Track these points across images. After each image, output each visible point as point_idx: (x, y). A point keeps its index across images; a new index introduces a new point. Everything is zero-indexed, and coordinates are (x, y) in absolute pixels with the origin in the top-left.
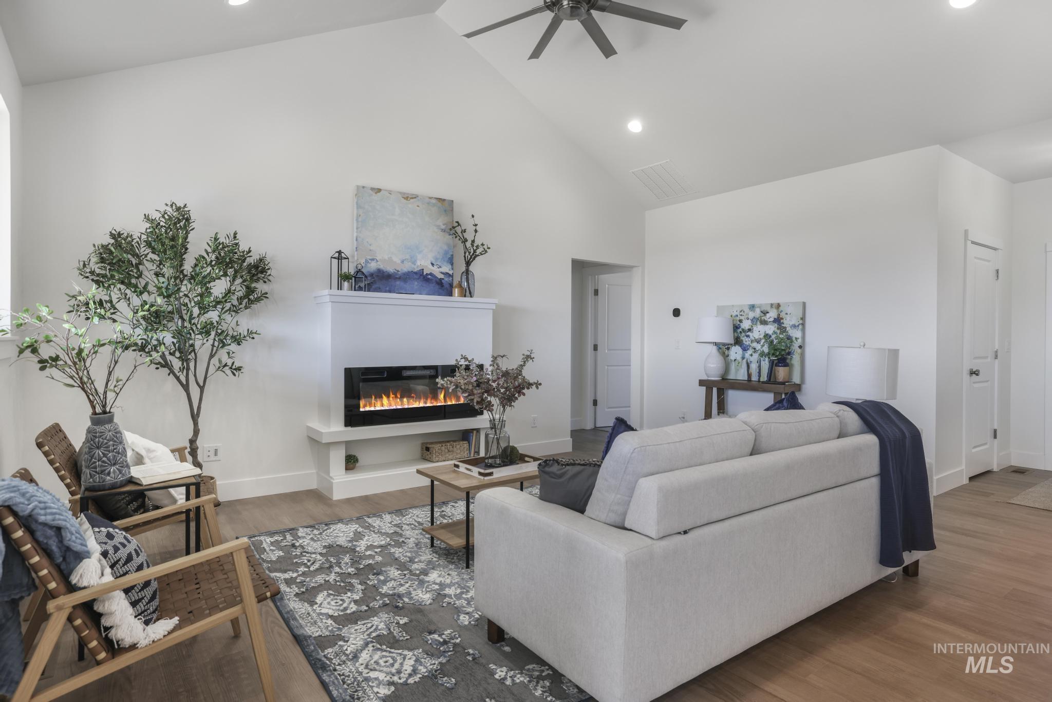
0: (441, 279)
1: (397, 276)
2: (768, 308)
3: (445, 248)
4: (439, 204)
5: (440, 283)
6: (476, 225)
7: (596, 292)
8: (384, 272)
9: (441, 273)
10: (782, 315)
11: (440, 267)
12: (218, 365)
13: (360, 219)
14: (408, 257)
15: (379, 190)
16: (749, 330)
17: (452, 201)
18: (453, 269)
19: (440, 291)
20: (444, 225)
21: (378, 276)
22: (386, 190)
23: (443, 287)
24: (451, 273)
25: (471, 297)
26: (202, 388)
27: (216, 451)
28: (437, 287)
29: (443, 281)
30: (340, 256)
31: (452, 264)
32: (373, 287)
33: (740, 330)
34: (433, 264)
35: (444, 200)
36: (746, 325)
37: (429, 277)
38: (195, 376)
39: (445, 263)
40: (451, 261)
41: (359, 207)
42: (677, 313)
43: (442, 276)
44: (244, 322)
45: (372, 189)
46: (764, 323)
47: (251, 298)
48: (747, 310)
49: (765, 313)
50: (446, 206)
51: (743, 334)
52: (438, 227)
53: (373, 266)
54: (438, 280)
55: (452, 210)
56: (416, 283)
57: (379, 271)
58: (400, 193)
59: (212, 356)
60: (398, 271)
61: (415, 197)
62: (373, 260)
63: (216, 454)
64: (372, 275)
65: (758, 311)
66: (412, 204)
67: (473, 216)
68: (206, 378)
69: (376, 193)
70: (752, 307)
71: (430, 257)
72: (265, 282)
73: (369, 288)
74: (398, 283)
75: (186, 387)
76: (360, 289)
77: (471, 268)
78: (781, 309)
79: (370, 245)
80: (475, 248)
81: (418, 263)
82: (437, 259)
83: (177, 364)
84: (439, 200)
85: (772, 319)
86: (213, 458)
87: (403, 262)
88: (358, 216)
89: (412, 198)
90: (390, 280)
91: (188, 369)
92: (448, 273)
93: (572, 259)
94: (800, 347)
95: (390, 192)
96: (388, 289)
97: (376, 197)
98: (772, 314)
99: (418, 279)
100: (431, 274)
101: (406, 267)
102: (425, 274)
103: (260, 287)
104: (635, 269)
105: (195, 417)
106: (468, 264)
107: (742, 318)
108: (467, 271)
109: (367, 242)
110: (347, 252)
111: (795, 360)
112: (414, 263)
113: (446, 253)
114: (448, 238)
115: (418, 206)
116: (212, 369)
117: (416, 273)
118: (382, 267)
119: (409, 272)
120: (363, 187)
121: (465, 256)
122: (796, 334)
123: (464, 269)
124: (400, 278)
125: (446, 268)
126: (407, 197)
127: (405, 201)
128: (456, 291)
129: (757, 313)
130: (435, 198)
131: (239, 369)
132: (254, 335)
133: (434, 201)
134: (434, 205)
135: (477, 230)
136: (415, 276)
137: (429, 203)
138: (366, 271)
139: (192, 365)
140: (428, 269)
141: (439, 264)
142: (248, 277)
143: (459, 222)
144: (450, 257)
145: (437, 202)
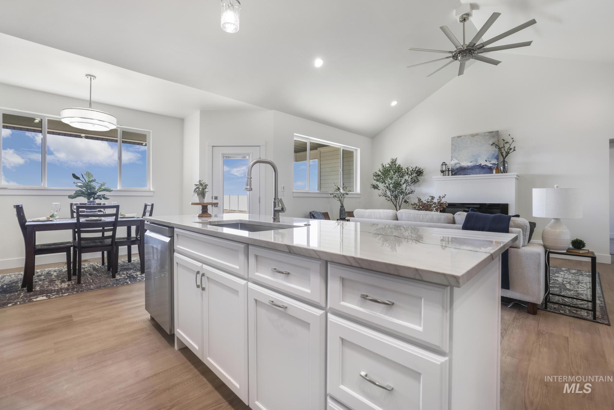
0: (490, 167)
1: (469, 168)
3: (494, 152)
4: (491, 134)
6: (513, 138)
8: (462, 167)
9: (491, 164)
11: (490, 161)
12: (404, 201)
13: (453, 149)
14: (474, 160)
15: (461, 136)
17: (498, 131)
18: (498, 161)
19: (488, 172)
20: (492, 143)
21: (460, 169)
22: (463, 136)
23: (489, 170)
24: (496, 163)
25: (507, 173)
29: (492, 167)
30: (444, 164)
32: (458, 173)
34: (486, 161)
35: (493, 132)
37: (485, 166)
38: (399, 204)
39: (493, 159)
40: (497, 158)
41: (452, 145)
43: (491, 165)
44: (413, 187)
45: (458, 137)
47: (415, 181)
50: (495, 134)
53: (458, 166)
55: (499, 135)
56: (478, 170)
58: (470, 135)
59: (403, 198)
60: (469, 166)
61: (477, 135)
62: (458, 163)
64: (457, 169)
66: (476, 138)
68: (401, 204)
71: (485, 158)
72: (421, 176)
73: (455, 174)
74: (469, 171)
75: (396, 206)
76: (452, 175)
77: (506, 160)
79: (457, 158)
80: (509, 150)
81: (479, 161)
82: (488, 158)
83: (393, 200)
84: (491, 132)
87: (471, 162)
88: (452, 148)
90: (465, 170)
91: (396, 202)
92: (495, 164)
93: (609, 139)
95: (465, 136)
96: (464, 174)
97: (460, 139)
99: (479, 168)
100: (485, 165)
101: (473, 164)
102: (482, 165)
103: (420, 178)
106: (504, 159)
108: (504, 161)
110: (448, 162)
112: (477, 162)
113: (494, 155)
115: (479, 138)
116: (402, 202)
117: (477, 166)
118: (461, 165)
119: (474, 166)
120: (454, 137)
123: (502, 160)
124: (470, 169)
125: (495, 161)
126: (473, 136)
127: (472, 138)
128: (494, 171)
131: (408, 202)
132: (414, 192)
134: (487, 135)
135: (513, 141)
136: (477, 167)
137: (484, 135)
138: (455, 168)
139: (398, 200)
140: (483, 163)
141: (489, 160)
142: (416, 175)
143: (503, 139)
144: (496, 156)
145: (489, 134)
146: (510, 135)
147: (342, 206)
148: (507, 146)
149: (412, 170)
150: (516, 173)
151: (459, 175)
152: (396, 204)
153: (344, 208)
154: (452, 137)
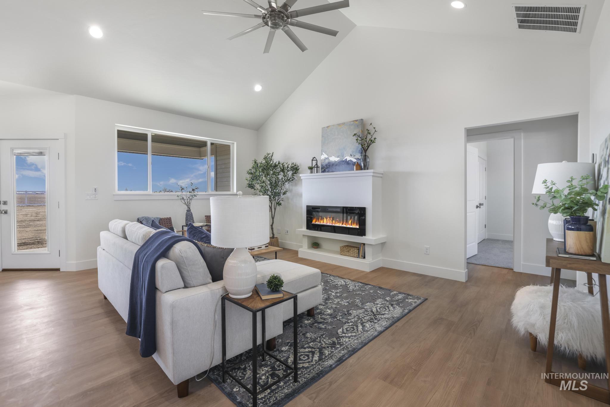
3: (357, 145)
6: (374, 128)
8: (331, 163)
9: (355, 159)
11: (355, 156)
13: (323, 142)
14: (340, 154)
15: (330, 126)
17: (362, 119)
18: (360, 156)
21: (328, 165)
25: (368, 169)
26: (275, 209)
30: (314, 159)
31: (361, 153)
32: (327, 170)
34: (351, 155)
35: (358, 120)
37: (349, 162)
39: (357, 154)
41: (322, 136)
43: (355, 161)
45: (327, 127)
50: (361, 123)
53: (327, 161)
54: (354, 163)
55: (364, 124)
56: (344, 166)
57: (329, 163)
58: (337, 124)
60: (336, 161)
61: (344, 124)
62: (327, 158)
63: (287, 232)
64: (326, 165)
66: (342, 128)
71: (350, 152)
73: (325, 171)
74: (336, 167)
77: (368, 153)
79: (326, 152)
81: (345, 156)
82: (353, 152)
84: (355, 121)
87: (338, 157)
88: (322, 140)
90: (333, 166)
92: (358, 158)
93: (465, 128)
95: (333, 126)
96: (332, 170)
97: (328, 130)
99: (345, 164)
100: (350, 160)
101: (340, 159)
102: (347, 161)
104: (579, 116)
105: (273, 218)
106: (366, 152)
108: (365, 156)
112: (343, 156)
115: (345, 128)
117: (343, 161)
118: (330, 161)
119: (340, 161)
120: (324, 127)
124: (337, 165)
125: (358, 156)
126: (340, 125)
127: (339, 127)
133: (352, 123)
135: (374, 131)
136: (343, 163)
137: (349, 125)
138: (323, 164)
140: (349, 158)
141: (354, 154)
143: (366, 129)
144: (359, 149)
145: (354, 123)
146: (371, 124)
147: (189, 211)
148: (369, 137)
149: (288, 166)
150: (373, 170)
151: (327, 172)
152: (271, 206)
153: (191, 213)
154: (322, 128)
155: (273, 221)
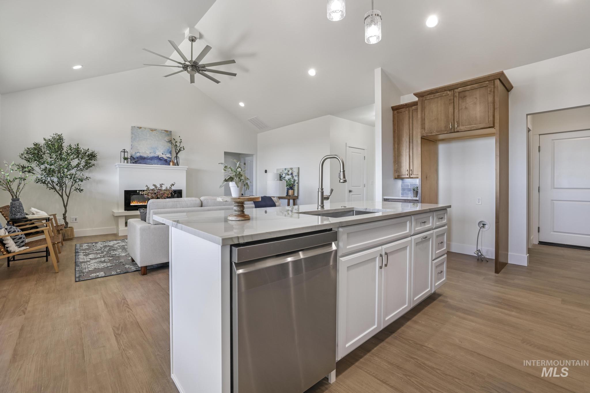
0: (166, 159)
1: (148, 158)
2: (289, 170)
3: (168, 148)
4: (166, 132)
5: (166, 160)
6: (181, 140)
7: (245, 164)
8: (142, 157)
10: (293, 172)
12: (74, 189)
13: (133, 138)
14: (152, 151)
15: (141, 128)
16: (285, 177)
17: (171, 131)
19: (166, 163)
20: (167, 140)
21: (140, 158)
22: (143, 128)
23: (167, 162)
24: (170, 157)
25: (178, 165)
26: (68, 197)
27: (76, 219)
28: (165, 162)
29: (167, 160)
31: (171, 154)
33: (282, 177)
34: (163, 154)
35: (168, 131)
36: (284, 176)
38: (66, 192)
39: (168, 154)
40: (170, 153)
41: (132, 133)
42: (266, 171)
43: (167, 158)
44: (86, 174)
45: (138, 127)
46: (288, 175)
47: (88, 166)
48: (284, 170)
49: (289, 171)
50: (168, 133)
51: (283, 179)
52: (165, 140)
53: (138, 155)
55: (171, 135)
56: (156, 161)
57: (140, 156)
58: (149, 129)
59: (72, 186)
60: (148, 156)
61: (155, 130)
62: (138, 152)
63: (76, 220)
64: (138, 158)
65: (287, 170)
66: (154, 132)
67: (180, 137)
68: (70, 193)
69: (139, 129)
70: (285, 169)
71: (162, 151)
72: (95, 160)
73: (136, 162)
74: (148, 161)
75: (62, 196)
76: (133, 163)
78: (293, 170)
79: (137, 147)
80: (180, 148)
81: (157, 153)
82: (164, 152)
83: (58, 188)
84: (166, 131)
85: (290, 174)
86: (75, 221)
87: (150, 153)
88: (132, 137)
89: (154, 130)
90: (145, 160)
91: (62, 190)
93: (224, 152)
94: (297, 183)
95: (145, 128)
96: (144, 163)
97: (139, 130)
98: (290, 172)
99: (157, 159)
100: (162, 157)
101: (152, 155)
102: (159, 157)
103: (93, 162)
104: (254, 155)
105: (65, 206)
106: (177, 154)
107: (283, 173)
108: (176, 157)
109: (136, 146)
110: (127, 149)
111: (296, 188)
112: (155, 153)
113: (168, 150)
114: (170, 145)
115: (157, 133)
116: (72, 190)
117: (156, 157)
118: (142, 155)
119: (153, 157)
120: (134, 127)
121: (175, 151)
122: (296, 178)
123: (175, 155)
124: (149, 159)
125: (169, 155)
126: (152, 130)
127: (151, 131)
128: (171, 163)
129: (286, 172)
130: (164, 130)
131: (82, 190)
132: (89, 179)
133: (163, 131)
134: (163, 133)
135: (181, 142)
137: (161, 132)
138: (135, 157)
139: (64, 189)
140: (161, 156)
141: (165, 154)
142: (88, 158)
143: (174, 139)
144: (170, 151)
145: (165, 132)
149: (84, 151)
150: (187, 167)
151: (139, 163)
154: (132, 127)
155: (66, 209)
